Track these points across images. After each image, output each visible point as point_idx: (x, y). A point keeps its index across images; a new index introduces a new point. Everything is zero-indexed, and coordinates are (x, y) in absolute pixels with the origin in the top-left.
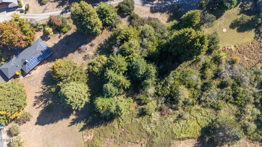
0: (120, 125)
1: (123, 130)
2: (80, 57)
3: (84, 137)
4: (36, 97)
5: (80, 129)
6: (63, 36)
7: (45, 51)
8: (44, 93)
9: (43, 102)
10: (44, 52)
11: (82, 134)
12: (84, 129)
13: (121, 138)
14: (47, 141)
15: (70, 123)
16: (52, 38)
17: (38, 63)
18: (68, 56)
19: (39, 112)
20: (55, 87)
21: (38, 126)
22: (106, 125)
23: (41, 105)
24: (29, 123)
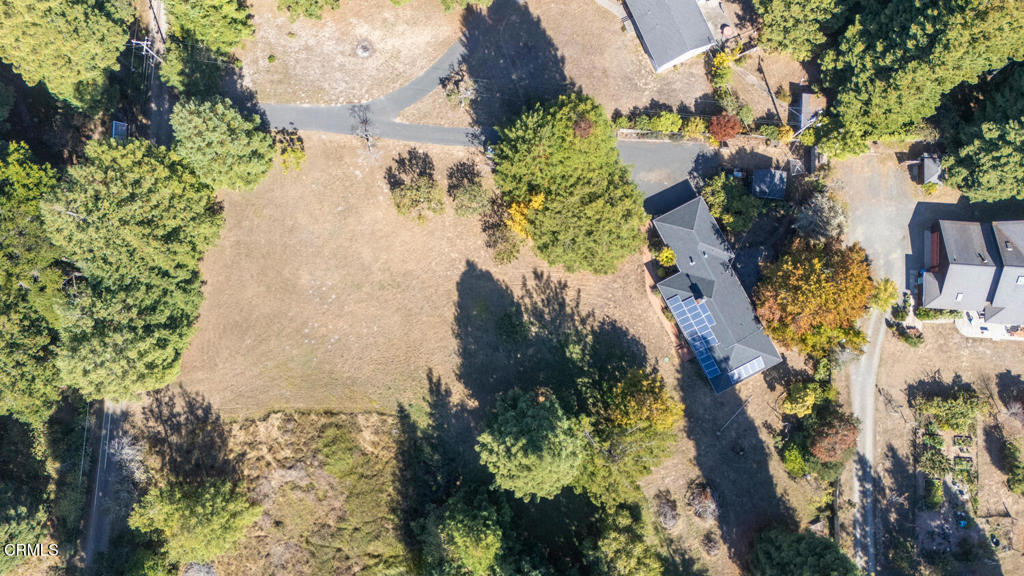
0: (376, 565)
1: (356, 569)
2: (674, 481)
3: (375, 418)
4: (565, 286)
5: (407, 407)
6: (770, 442)
7: (724, 371)
8: (571, 316)
9: (540, 304)
10: (724, 365)
11: (388, 412)
12: (403, 425)
13: (330, 556)
14: (399, 286)
15: (439, 380)
16: (770, 397)
17: (685, 333)
18: (689, 437)
19: (509, 284)
20: (582, 360)
21: (462, 268)
22: (393, 511)
23: (531, 297)
24: (479, 242)
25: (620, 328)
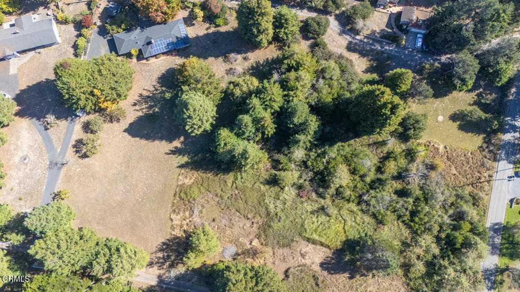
0: (235, 183)
1: (237, 192)
2: (223, 67)
3: (180, 177)
4: (141, 94)
5: (179, 164)
6: (212, 30)
7: (181, 39)
8: (154, 94)
9: (147, 106)
10: (179, 39)
11: (179, 172)
12: (185, 167)
13: (230, 201)
14: (129, 160)
15: (170, 150)
16: (197, 26)
17: (165, 51)
18: (207, 59)
19: (136, 116)
20: (172, 93)
21: (126, 134)
22: (217, 175)
23: (143, 109)
24: (117, 125)
25: (161, 76)
